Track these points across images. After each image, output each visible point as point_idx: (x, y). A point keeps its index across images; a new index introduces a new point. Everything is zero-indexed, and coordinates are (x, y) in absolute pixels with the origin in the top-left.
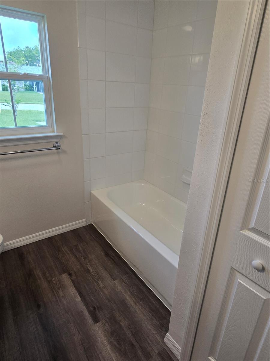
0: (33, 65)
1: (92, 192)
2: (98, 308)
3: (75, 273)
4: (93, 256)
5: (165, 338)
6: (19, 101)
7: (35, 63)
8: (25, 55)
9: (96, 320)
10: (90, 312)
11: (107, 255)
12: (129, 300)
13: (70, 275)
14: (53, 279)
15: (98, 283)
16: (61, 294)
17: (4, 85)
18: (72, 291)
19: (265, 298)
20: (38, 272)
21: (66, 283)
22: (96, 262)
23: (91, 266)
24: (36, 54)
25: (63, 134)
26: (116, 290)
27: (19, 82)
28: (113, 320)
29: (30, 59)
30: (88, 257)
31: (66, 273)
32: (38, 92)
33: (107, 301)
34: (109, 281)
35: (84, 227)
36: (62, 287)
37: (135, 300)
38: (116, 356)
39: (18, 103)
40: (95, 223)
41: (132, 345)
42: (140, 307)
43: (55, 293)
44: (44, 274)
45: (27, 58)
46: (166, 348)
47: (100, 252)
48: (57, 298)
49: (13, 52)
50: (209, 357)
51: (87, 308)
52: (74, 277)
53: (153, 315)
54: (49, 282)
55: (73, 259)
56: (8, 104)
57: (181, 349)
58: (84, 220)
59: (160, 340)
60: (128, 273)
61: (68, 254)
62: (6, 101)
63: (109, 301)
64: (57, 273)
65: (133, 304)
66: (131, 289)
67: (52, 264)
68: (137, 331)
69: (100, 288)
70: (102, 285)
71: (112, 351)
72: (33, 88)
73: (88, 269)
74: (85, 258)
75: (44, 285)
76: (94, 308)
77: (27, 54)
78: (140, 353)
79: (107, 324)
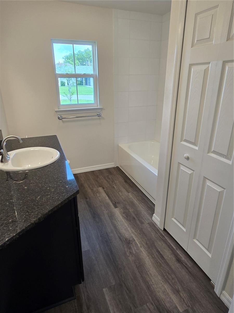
0: (83, 65)
1: (119, 145)
2: (117, 202)
3: (106, 188)
4: (118, 181)
5: (153, 217)
6: (74, 92)
7: (84, 63)
8: (78, 57)
9: (116, 207)
10: (113, 204)
11: (126, 182)
12: (136, 202)
13: (103, 188)
14: (94, 189)
15: (119, 194)
16: (98, 195)
17: (62, 82)
18: (104, 195)
19: (190, 173)
20: (86, 185)
21: (101, 191)
22: (119, 184)
23: (116, 185)
24: (86, 56)
25: (102, 107)
26: (129, 197)
27: (74, 79)
28: (125, 208)
29: (81, 61)
30: (114, 182)
31: (101, 187)
32: (86, 86)
33: (123, 201)
34: (126, 193)
35: (114, 168)
36: (99, 192)
37: (139, 202)
38: (125, 221)
39: (73, 94)
40: (121, 166)
41: (134, 218)
42: (142, 205)
43: (95, 194)
44: (89, 186)
45: (79, 60)
46: (153, 222)
47: (121, 180)
48: (96, 196)
49: (69, 56)
50: (172, 219)
51: (112, 202)
52: (105, 189)
53: (148, 209)
54: (92, 190)
55: (105, 181)
56: (65, 95)
57: (159, 220)
58: (113, 163)
59: (150, 219)
60: (137, 191)
61: (103, 179)
62: (64, 93)
63: (124, 201)
64: (96, 186)
65: (138, 204)
66: (138, 198)
67: (94, 182)
68: (138, 214)
69: (120, 195)
70: (121, 194)
71: (123, 219)
72: (83, 82)
73: (114, 187)
74: (112, 182)
75: (89, 191)
76: (116, 203)
77: (79, 57)
78: (138, 222)
79: (121, 209)
